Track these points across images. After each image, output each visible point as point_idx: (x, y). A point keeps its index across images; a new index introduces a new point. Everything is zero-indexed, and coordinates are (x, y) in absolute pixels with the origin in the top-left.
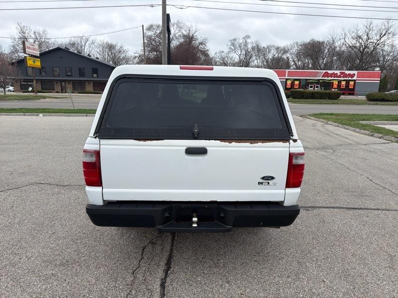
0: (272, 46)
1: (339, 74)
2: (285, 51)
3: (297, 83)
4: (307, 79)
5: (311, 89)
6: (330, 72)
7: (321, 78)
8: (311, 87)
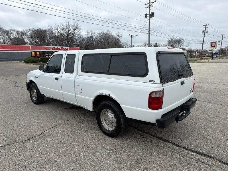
0: (13, 30)
1: (60, 48)
2: (23, 34)
3: (38, 53)
4: (43, 51)
5: (47, 57)
6: (56, 47)
7: (51, 50)
8: (47, 56)
